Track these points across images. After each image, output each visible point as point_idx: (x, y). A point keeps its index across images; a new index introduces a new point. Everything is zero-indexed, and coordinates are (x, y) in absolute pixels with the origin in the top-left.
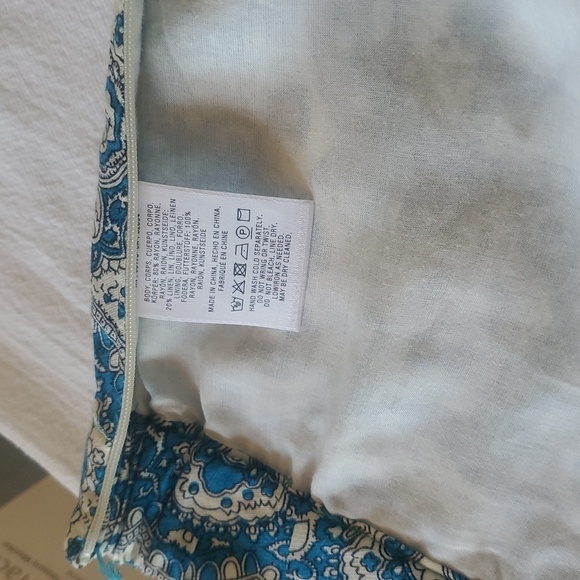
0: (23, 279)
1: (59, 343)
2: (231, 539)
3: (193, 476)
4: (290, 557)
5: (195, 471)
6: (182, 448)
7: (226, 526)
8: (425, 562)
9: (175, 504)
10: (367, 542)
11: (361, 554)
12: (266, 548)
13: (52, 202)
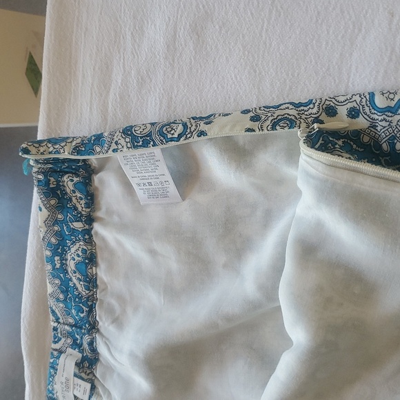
0: (107, 68)
1: (91, 94)
2: (63, 197)
3: (76, 179)
4: (70, 224)
5: (78, 179)
6: (82, 171)
7: (66, 193)
8: (94, 268)
9: (62, 176)
10: (90, 248)
11: (85, 247)
12: (68, 212)
13: (142, 79)
